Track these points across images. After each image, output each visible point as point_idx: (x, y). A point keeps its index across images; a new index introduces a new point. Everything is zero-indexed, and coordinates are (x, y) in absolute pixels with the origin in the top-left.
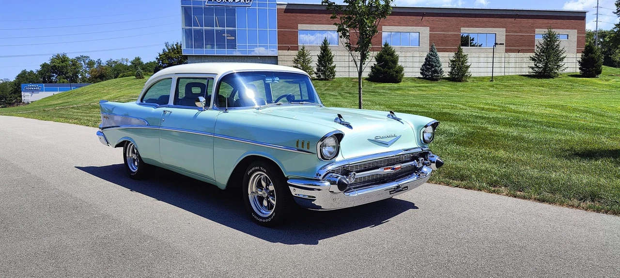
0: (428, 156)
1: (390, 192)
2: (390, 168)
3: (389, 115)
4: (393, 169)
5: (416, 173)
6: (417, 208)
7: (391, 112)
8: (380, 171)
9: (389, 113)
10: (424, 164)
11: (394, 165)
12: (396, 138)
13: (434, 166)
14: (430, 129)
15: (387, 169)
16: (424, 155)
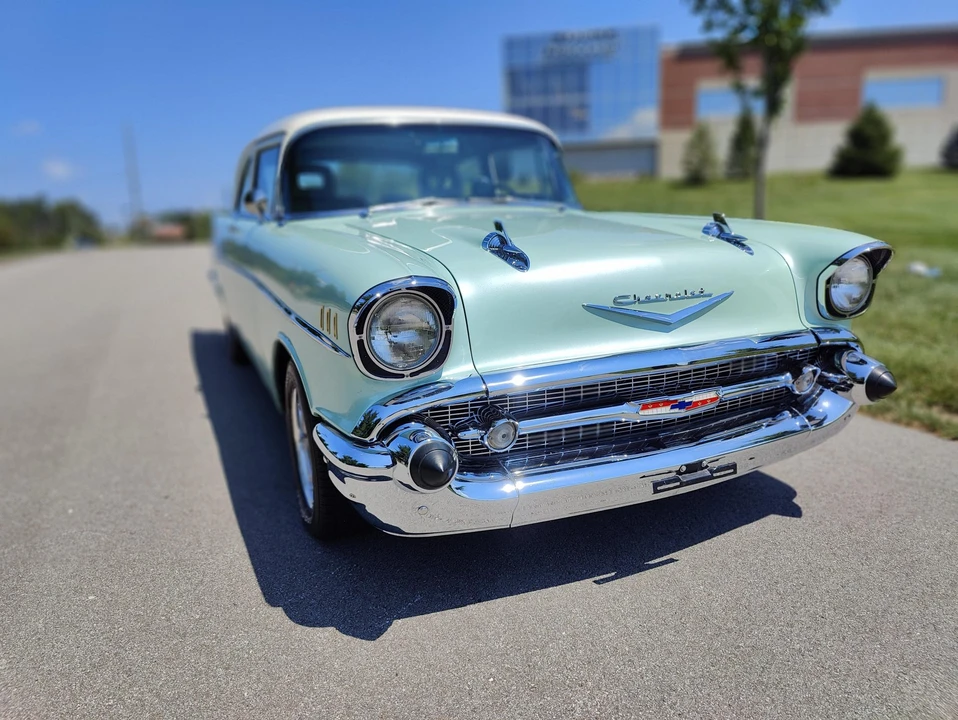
0: (845, 358)
1: (661, 483)
2: (666, 403)
3: (706, 230)
4: (682, 405)
5: (791, 411)
6: (796, 512)
7: (717, 218)
8: (628, 413)
9: (711, 220)
10: (825, 383)
11: (685, 389)
12: (705, 303)
13: (859, 390)
14: (858, 271)
15: (656, 405)
16: (827, 356)
